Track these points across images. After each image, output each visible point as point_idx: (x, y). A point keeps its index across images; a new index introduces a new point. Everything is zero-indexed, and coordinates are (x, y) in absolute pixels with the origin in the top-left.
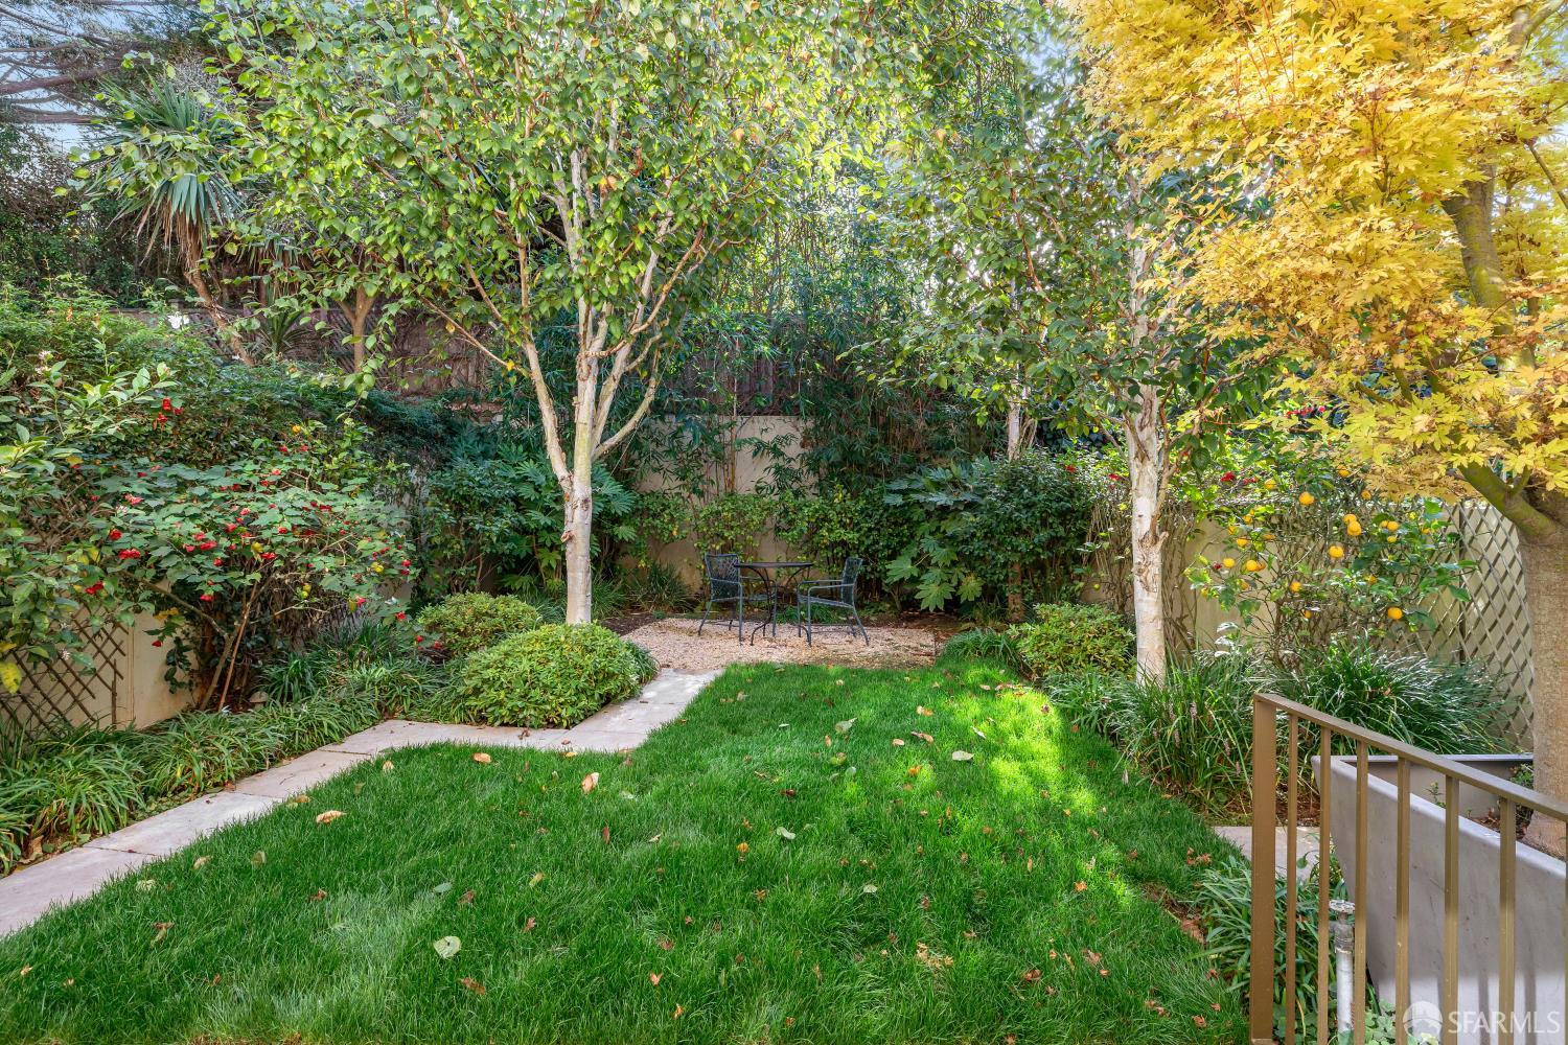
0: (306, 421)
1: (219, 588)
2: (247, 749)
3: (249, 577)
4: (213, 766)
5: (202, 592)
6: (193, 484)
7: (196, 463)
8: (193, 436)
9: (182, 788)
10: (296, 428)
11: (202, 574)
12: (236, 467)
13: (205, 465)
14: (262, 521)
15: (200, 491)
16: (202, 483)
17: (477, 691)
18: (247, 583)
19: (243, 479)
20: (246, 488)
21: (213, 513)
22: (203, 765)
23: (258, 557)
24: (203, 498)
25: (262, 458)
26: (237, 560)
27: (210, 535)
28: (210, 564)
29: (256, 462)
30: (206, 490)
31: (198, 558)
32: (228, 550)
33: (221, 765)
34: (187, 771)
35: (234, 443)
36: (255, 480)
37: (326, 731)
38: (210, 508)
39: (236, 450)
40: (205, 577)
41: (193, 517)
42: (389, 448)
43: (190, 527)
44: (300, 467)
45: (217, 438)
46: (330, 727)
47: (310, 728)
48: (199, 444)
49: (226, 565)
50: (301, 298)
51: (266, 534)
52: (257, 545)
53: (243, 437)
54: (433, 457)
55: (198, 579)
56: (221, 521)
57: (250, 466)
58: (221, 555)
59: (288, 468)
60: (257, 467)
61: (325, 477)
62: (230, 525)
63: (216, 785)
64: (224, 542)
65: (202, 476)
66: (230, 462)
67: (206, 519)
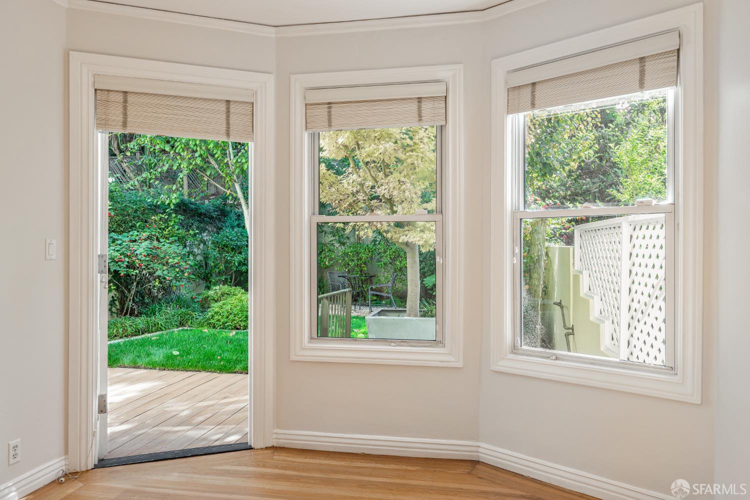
0: (157, 215)
1: (125, 272)
2: (134, 326)
3: (135, 272)
4: (125, 330)
5: (120, 273)
6: (117, 240)
7: (118, 232)
8: (116, 222)
9: (116, 336)
10: (153, 218)
11: (120, 268)
12: (131, 233)
13: (121, 233)
14: (138, 252)
15: (119, 242)
16: (120, 239)
17: (213, 316)
18: (134, 274)
19: (133, 238)
20: (135, 241)
21: (123, 250)
22: (122, 329)
23: (138, 265)
24: (120, 245)
25: (140, 230)
26: (131, 266)
27: (122, 257)
28: (122, 265)
29: (138, 232)
30: (121, 242)
31: (119, 263)
32: (128, 262)
33: (127, 330)
34: (117, 331)
35: (130, 224)
36: (137, 238)
37: (160, 326)
38: (123, 248)
39: (131, 227)
40: (121, 269)
41: (117, 251)
42: (192, 224)
43: (117, 254)
44: (153, 233)
45: (124, 223)
46: (161, 325)
47: (155, 324)
48: (119, 225)
49: (128, 267)
50: (150, 173)
51: (140, 257)
52: (137, 261)
53: (133, 222)
54: (215, 227)
55: (119, 269)
56: (126, 252)
57: (136, 233)
58: (126, 263)
59: (148, 234)
60: (138, 233)
61: (162, 237)
62: (129, 254)
63: (125, 336)
64: (127, 259)
65: (120, 237)
66: (129, 231)
67: (121, 251)
